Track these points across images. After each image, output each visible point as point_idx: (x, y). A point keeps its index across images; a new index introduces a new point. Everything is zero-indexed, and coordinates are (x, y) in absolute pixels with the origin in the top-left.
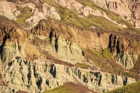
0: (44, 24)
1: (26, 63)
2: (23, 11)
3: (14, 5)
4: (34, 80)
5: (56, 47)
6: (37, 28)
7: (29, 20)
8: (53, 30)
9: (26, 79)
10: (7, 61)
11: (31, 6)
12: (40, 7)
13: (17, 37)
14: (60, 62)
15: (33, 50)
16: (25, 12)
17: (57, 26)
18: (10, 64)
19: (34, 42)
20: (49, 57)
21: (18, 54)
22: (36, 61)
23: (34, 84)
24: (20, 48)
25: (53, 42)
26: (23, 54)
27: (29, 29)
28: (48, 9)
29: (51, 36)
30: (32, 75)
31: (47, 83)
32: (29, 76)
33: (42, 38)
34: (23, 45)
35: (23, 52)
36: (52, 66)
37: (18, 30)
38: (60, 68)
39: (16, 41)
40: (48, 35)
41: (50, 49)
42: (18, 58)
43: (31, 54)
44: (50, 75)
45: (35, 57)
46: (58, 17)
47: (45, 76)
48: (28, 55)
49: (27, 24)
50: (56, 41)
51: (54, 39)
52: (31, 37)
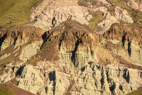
0: (116, 27)
1: (99, 68)
2: (95, 15)
3: (85, 9)
4: (107, 85)
5: (129, 51)
6: (109, 32)
7: (101, 24)
8: (125, 34)
9: (99, 84)
10: (80, 66)
11: (103, 9)
12: (112, 11)
13: (90, 42)
14: (134, 67)
15: (106, 54)
16: (97, 17)
17: (129, 29)
18: (83, 69)
19: (106, 47)
20: (122, 62)
21: (90, 59)
22: (109, 65)
23: (108, 90)
24: (92, 53)
25: (126, 46)
26: (95, 59)
27: (101, 33)
28: (121, 12)
29: (123, 40)
30: (105, 80)
31: (121, 88)
32: (102, 81)
33: (115, 42)
34: (96, 50)
35: (95, 56)
36: (125, 70)
37: (91, 35)
38: (133, 73)
39: (88, 45)
40: (121, 39)
41: (123, 53)
42: (90, 63)
43: (104, 58)
44: (123, 80)
45: (108, 62)
46: (131, 20)
47: (118, 81)
48: (101, 60)
49: (100, 29)
50: (129, 44)
51: (126, 43)
52: (104, 41)
